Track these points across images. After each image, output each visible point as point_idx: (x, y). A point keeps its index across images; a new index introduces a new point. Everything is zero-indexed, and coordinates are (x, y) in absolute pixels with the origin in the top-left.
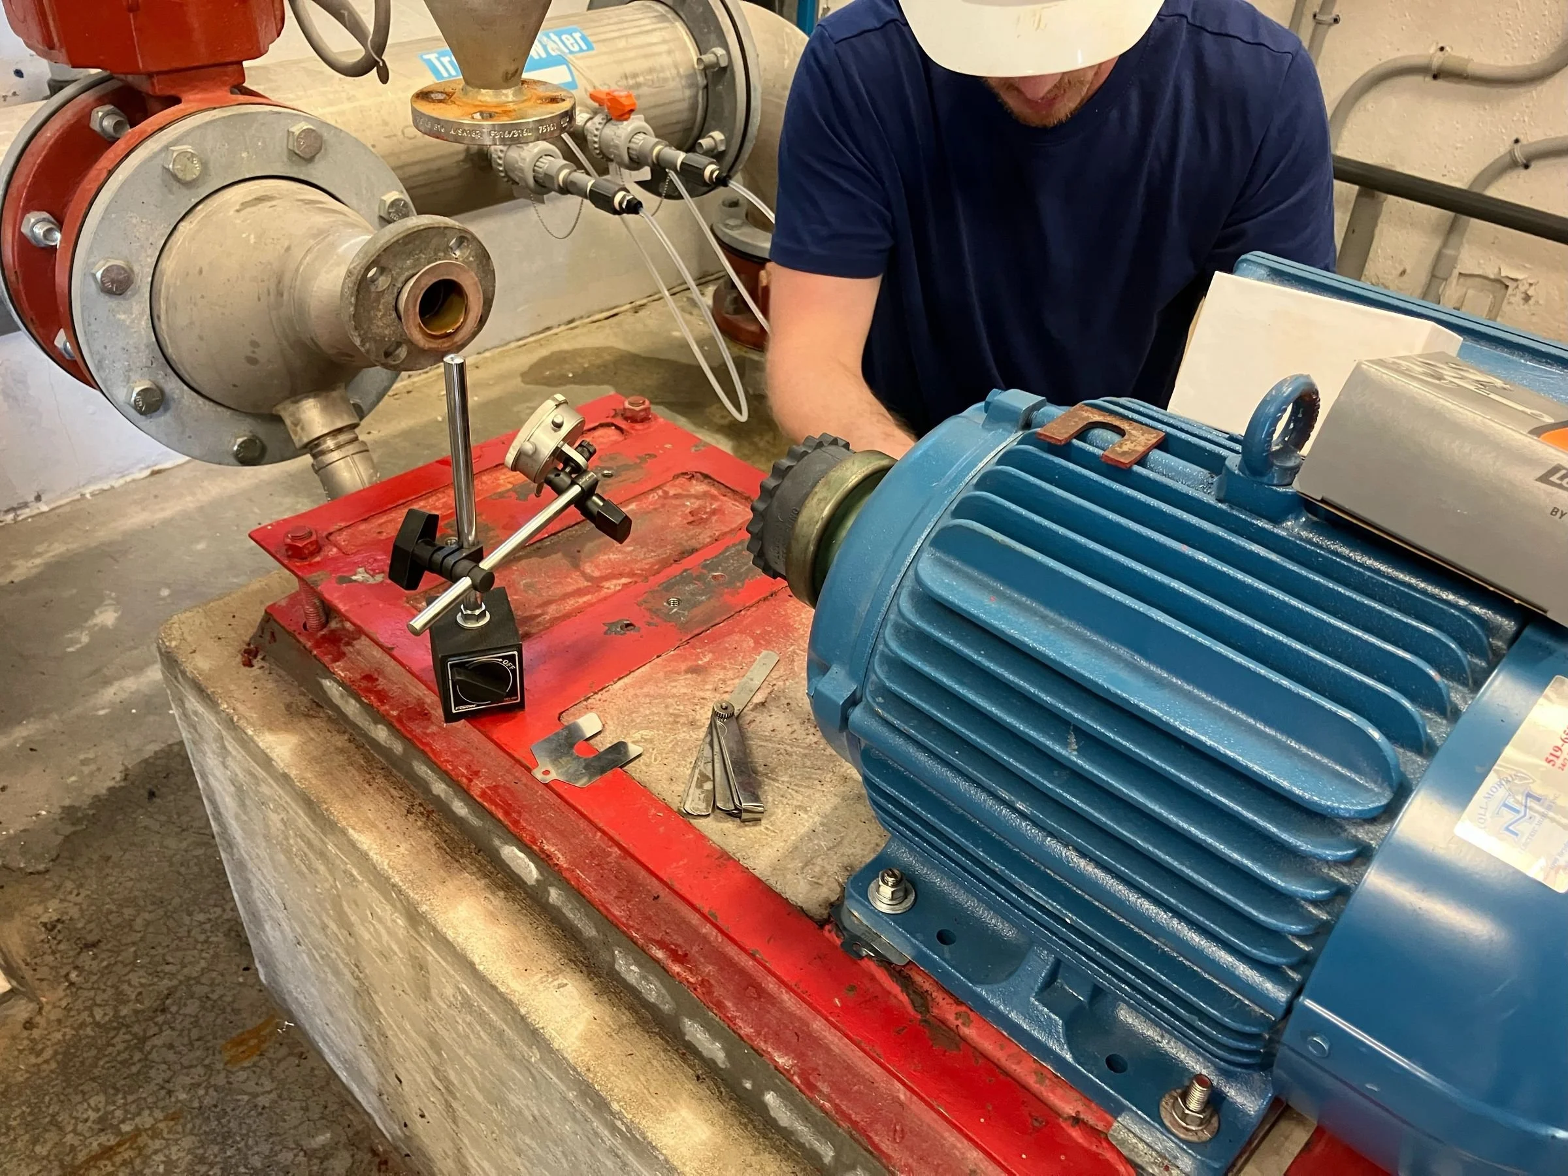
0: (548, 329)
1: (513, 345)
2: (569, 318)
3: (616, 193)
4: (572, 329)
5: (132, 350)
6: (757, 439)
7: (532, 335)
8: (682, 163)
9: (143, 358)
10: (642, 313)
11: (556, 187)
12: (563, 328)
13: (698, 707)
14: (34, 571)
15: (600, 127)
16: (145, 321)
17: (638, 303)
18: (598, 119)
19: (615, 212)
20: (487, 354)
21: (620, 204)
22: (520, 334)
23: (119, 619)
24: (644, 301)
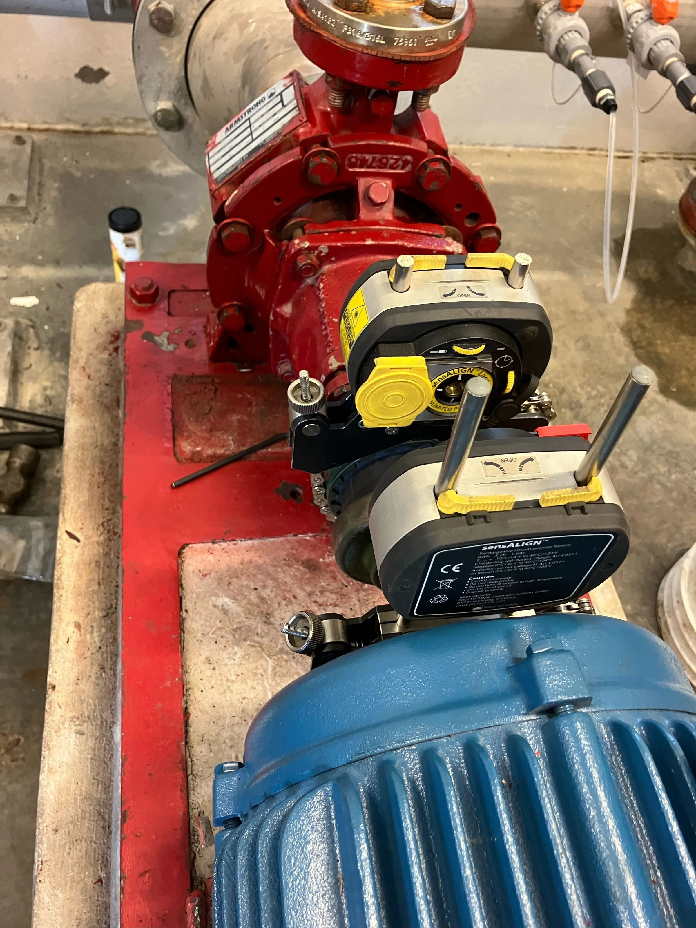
0: (574, 148)
1: (542, 150)
2: (592, 146)
3: (604, 88)
4: (590, 155)
5: (165, 76)
6: (658, 300)
7: (560, 148)
8: (682, 82)
9: (173, 85)
10: (646, 164)
11: (567, 61)
12: (584, 151)
13: (284, 602)
14: (176, 174)
15: (640, 21)
16: (179, 59)
17: (651, 155)
18: (642, 14)
19: (594, 104)
20: (521, 149)
21: (601, 99)
22: (550, 144)
23: (196, 228)
24: (655, 155)
